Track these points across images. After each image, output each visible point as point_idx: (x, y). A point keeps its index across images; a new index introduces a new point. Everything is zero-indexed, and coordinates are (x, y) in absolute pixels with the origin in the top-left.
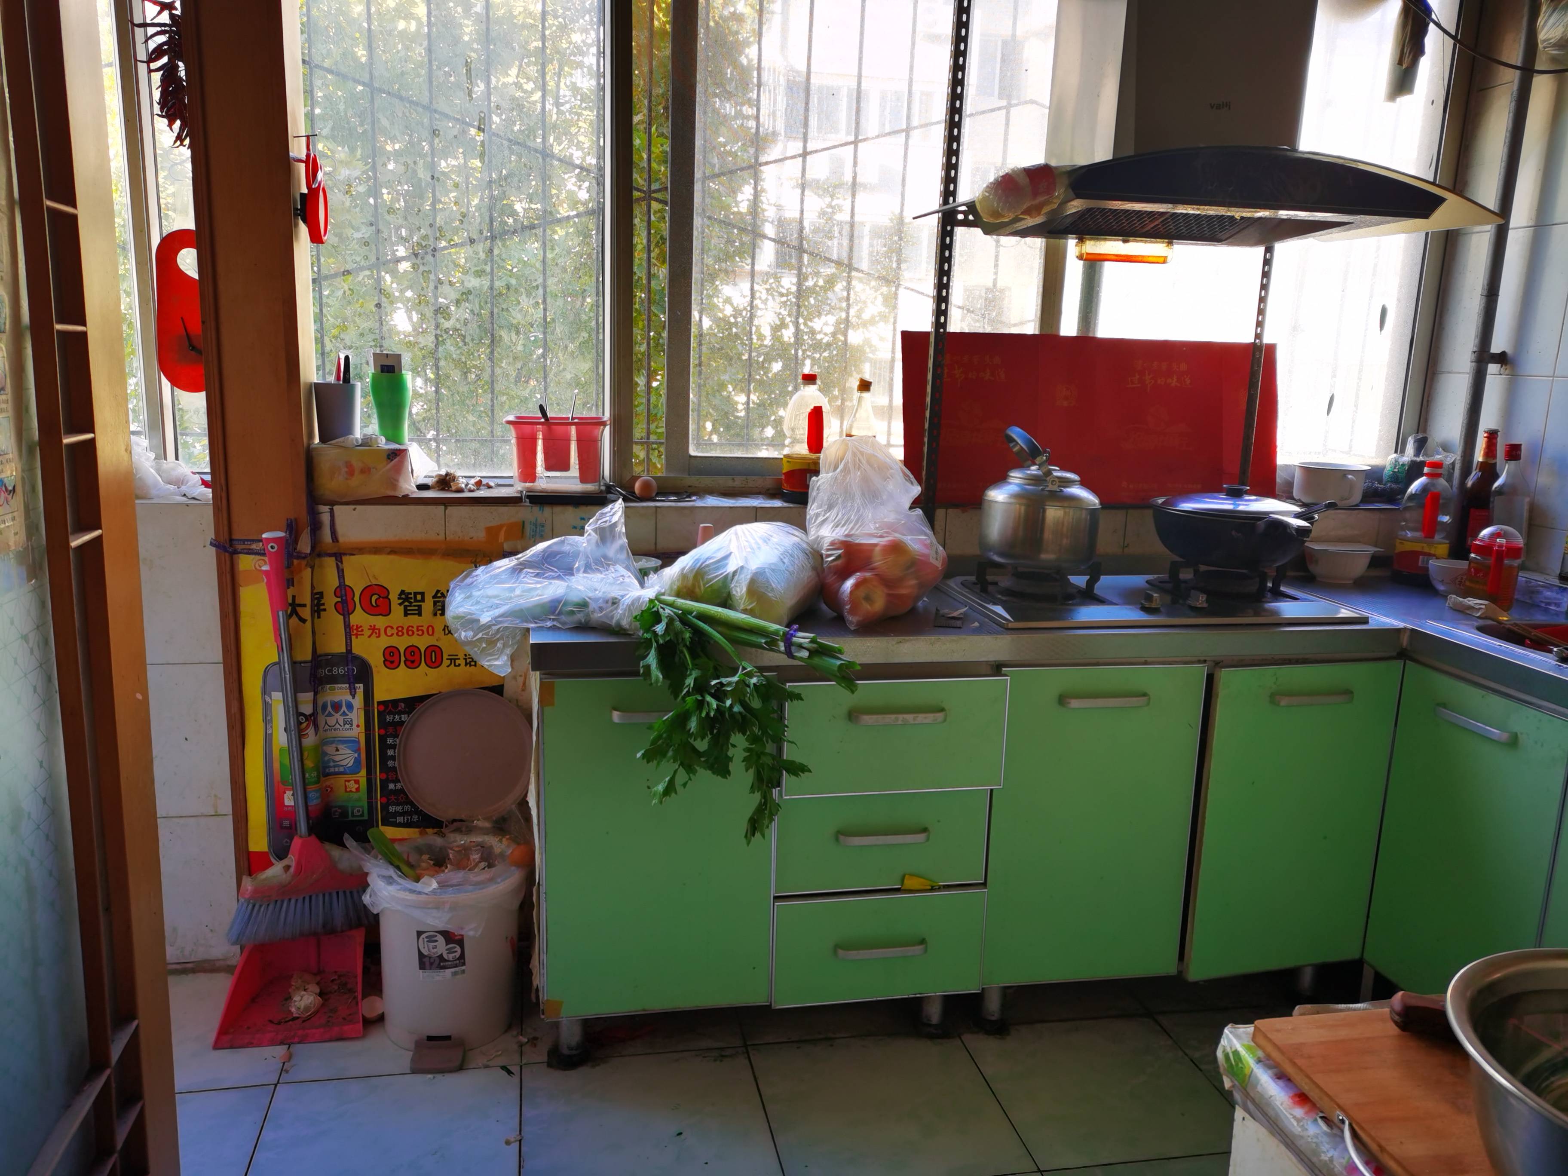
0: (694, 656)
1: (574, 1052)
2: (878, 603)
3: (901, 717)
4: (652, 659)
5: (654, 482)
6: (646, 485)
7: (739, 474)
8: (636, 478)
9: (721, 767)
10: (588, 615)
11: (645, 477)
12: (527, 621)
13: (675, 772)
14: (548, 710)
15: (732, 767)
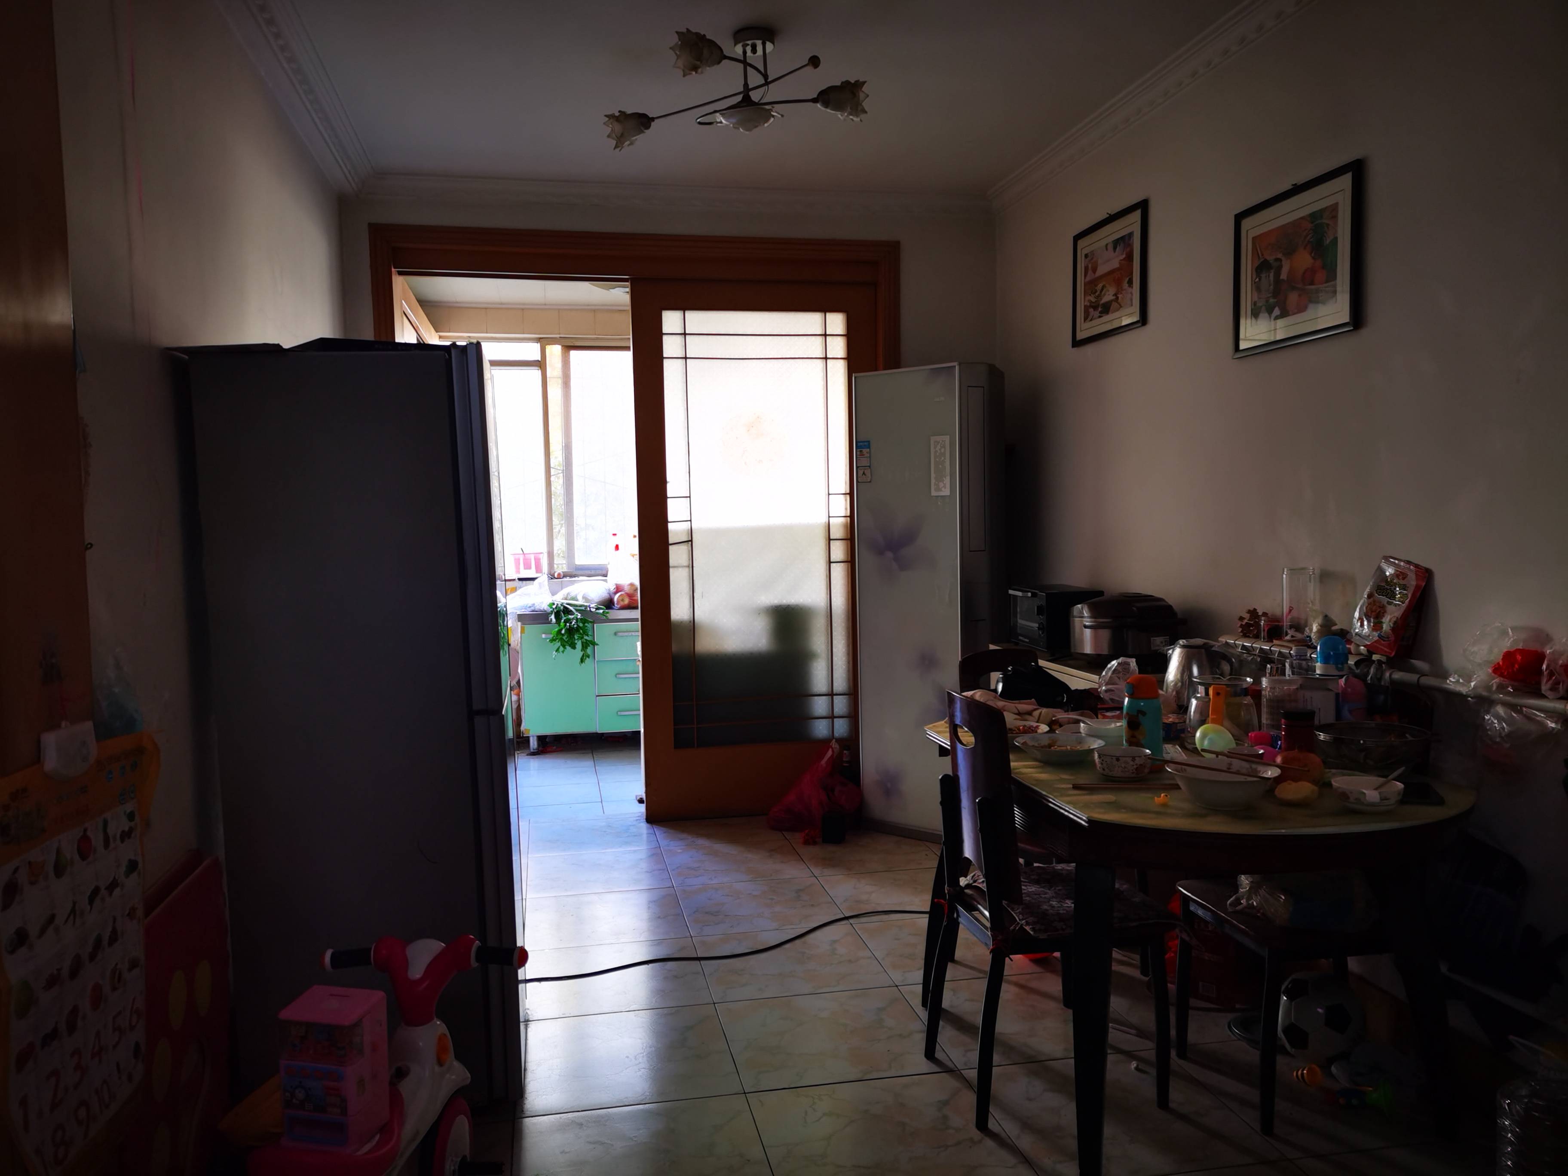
0: (564, 614)
1: (535, 751)
2: (627, 601)
3: (630, 633)
4: (553, 617)
5: (562, 573)
6: (559, 574)
7: (594, 569)
8: (555, 572)
9: (573, 647)
10: (535, 607)
11: (559, 572)
12: (517, 610)
13: (559, 647)
14: (523, 635)
15: (577, 646)
